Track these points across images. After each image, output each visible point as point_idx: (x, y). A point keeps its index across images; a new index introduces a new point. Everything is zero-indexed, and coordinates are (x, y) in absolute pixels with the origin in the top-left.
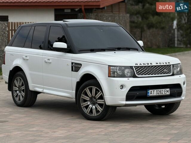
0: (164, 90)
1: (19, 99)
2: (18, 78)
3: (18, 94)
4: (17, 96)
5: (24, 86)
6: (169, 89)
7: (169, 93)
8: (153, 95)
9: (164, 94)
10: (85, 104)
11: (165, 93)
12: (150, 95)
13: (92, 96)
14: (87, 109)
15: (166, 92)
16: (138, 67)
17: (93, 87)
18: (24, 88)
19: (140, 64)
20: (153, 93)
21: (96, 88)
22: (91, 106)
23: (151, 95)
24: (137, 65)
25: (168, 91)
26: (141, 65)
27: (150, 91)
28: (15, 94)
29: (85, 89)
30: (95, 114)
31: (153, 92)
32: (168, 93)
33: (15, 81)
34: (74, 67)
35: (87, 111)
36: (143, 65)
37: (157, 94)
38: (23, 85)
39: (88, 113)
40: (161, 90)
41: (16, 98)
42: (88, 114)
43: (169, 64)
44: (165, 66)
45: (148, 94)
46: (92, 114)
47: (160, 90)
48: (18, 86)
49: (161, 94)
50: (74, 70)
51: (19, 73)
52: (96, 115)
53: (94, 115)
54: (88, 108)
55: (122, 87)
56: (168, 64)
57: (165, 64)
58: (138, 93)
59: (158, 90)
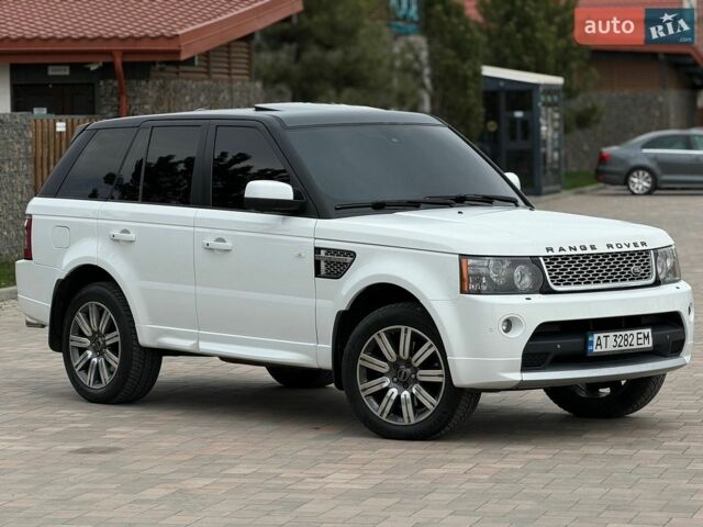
0: (635, 332)
1: (98, 378)
2: (92, 306)
3: (90, 360)
4: (86, 368)
5: (117, 332)
6: (649, 330)
7: (651, 345)
8: (604, 349)
9: (636, 347)
10: (375, 385)
11: (640, 342)
12: (595, 351)
13: (399, 359)
14: (379, 403)
15: (641, 339)
16: (555, 258)
17: (403, 328)
18: (118, 339)
19: (561, 249)
20: (605, 343)
21: (413, 332)
22: (394, 392)
23: (599, 349)
24: (550, 253)
25: (646, 337)
26: (562, 253)
27: (596, 336)
28: (78, 362)
29: (375, 336)
30: (409, 417)
31: (603, 340)
32: (649, 344)
33: (80, 318)
34: (323, 264)
35: (380, 410)
36: (568, 252)
37: (617, 348)
38: (110, 329)
39: (385, 415)
40: (628, 333)
41: (81, 375)
42: (384, 418)
43: (645, 248)
44: (632, 253)
45: (590, 348)
46: (400, 419)
47: (623, 333)
48: (89, 334)
49: (628, 347)
50: (323, 272)
51: (95, 288)
52: (413, 421)
53: (406, 423)
54: (385, 400)
55: (509, 324)
56: (641, 248)
57: (632, 248)
58: (559, 345)
59: (618, 334)
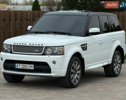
0: (28, 65)
6: (33, 65)
8: (19, 68)
43: (42, 46)
45: (15, 67)
49: (26, 68)
